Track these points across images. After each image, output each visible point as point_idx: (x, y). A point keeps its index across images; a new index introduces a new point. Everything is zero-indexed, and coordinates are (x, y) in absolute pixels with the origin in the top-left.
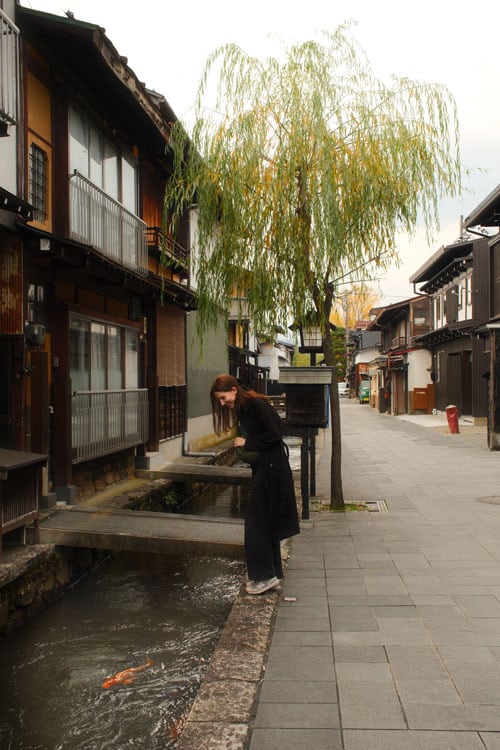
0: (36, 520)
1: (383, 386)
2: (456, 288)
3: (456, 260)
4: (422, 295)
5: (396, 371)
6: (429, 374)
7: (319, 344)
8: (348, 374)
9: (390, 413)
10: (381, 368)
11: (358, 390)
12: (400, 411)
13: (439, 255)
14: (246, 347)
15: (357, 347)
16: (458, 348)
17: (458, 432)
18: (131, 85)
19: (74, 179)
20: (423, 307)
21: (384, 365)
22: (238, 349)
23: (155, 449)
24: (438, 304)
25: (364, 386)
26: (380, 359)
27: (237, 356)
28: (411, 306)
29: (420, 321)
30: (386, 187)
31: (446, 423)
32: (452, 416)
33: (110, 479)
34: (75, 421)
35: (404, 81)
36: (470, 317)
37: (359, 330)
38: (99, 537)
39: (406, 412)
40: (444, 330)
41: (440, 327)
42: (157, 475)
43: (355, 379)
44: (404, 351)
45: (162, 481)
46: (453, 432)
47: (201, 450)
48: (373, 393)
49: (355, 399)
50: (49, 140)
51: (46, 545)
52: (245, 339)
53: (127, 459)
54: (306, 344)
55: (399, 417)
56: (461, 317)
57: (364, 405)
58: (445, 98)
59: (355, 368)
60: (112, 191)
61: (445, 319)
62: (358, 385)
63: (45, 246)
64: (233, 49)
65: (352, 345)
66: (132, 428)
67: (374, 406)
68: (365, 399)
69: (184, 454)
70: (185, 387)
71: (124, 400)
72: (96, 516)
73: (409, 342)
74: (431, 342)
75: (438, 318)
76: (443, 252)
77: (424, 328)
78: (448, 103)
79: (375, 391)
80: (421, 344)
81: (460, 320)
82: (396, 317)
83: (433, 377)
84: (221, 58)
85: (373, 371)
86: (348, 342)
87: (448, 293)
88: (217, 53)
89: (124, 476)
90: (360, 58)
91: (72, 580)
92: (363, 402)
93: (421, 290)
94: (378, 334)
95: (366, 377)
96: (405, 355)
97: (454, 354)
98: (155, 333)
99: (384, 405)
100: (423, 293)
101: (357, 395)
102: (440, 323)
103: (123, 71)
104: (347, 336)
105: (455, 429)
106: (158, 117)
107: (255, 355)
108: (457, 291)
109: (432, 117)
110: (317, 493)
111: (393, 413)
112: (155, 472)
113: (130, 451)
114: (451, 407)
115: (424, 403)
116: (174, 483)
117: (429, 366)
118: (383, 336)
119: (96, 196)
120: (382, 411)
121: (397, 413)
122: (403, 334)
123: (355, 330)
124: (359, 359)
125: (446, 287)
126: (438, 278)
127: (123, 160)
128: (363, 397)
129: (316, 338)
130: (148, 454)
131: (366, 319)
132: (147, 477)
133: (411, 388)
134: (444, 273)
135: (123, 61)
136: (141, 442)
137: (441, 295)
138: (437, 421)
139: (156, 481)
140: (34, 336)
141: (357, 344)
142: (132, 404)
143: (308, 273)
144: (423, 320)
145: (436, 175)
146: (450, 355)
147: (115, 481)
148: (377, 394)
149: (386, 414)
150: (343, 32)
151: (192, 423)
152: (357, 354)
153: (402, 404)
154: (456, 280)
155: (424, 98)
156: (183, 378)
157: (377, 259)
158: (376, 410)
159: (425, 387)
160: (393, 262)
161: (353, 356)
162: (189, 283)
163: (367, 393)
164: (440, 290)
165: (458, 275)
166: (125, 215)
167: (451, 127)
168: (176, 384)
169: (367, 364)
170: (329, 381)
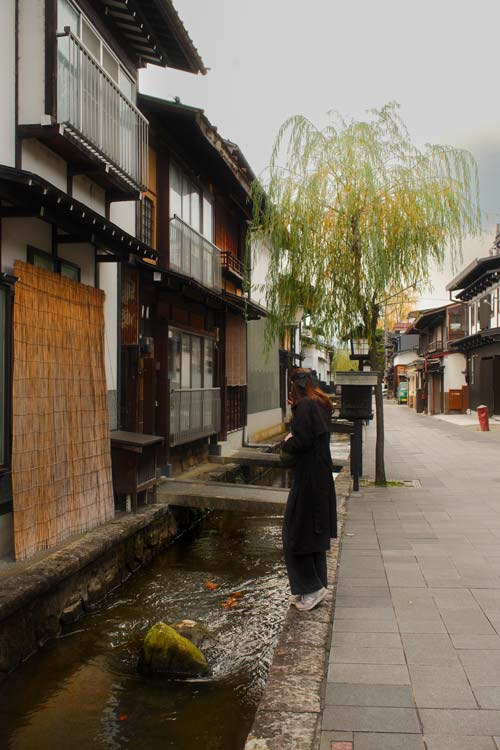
0: (154, 486)
1: (420, 387)
2: (489, 297)
3: (488, 272)
4: (457, 302)
5: (433, 373)
6: (464, 376)
7: (366, 353)
8: (386, 375)
9: (426, 413)
10: (418, 370)
11: (396, 391)
12: (437, 411)
13: (473, 267)
14: (293, 350)
15: (396, 348)
16: (491, 353)
17: (488, 430)
18: (218, 146)
19: (173, 222)
20: (458, 313)
21: (421, 367)
22: (286, 352)
23: (224, 440)
24: (473, 310)
25: (402, 387)
26: (418, 361)
27: (286, 358)
28: (447, 312)
29: (455, 326)
30: (422, 230)
31: (477, 422)
32: (483, 415)
33: (192, 462)
34: (172, 414)
35: (436, 148)
36: (499, 326)
37: (398, 332)
38: (201, 499)
39: (442, 412)
40: (478, 336)
41: (474, 333)
42: (228, 460)
43: (394, 379)
44: (441, 354)
45: (232, 465)
46: (484, 430)
47: (258, 442)
48: (410, 394)
49: (393, 400)
50: (154, 190)
51: (162, 504)
52: (293, 343)
53: (203, 447)
54: (356, 352)
55: (435, 416)
56: (493, 324)
57: (402, 406)
58: (469, 161)
59: (393, 370)
60: (196, 226)
61: (478, 325)
62: (397, 385)
63: (157, 278)
64: (300, 121)
65: (391, 347)
66: (208, 421)
67: (412, 406)
68: (403, 400)
69: (244, 445)
70: (245, 386)
71: (202, 398)
72: (194, 485)
73: (445, 346)
74: (466, 346)
75: (473, 323)
76: (476, 264)
77: (460, 333)
78: (470, 165)
79: (413, 392)
80: (457, 348)
81: (492, 327)
82: (433, 322)
83: (468, 379)
84: (291, 127)
85: (411, 372)
86: (386, 343)
87: (482, 301)
88: (288, 123)
89: (201, 461)
90: (401, 131)
91: (179, 533)
92: (402, 403)
93: (457, 297)
94: (417, 337)
95: (403, 379)
96: (441, 358)
97: (486, 358)
98: (225, 341)
99: (421, 405)
100: (459, 300)
101: (396, 396)
102: (474, 329)
103: (213, 137)
104: (386, 338)
105: (485, 426)
106: (235, 166)
107: (301, 358)
108: (489, 300)
109: (458, 175)
110: (363, 474)
111: (429, 413)
112: (226, 458)
113: (205, 439)
114: (482, 406)
115: (458, 403)
116: (242, 467)
117: (464, 369)
118: (422, 339)
119: (186, 231)
120: (419, 410)
121: (433, 413)
122: (439, 339)
123: (393, 332)
124: (397, 361)
125: (480, 295)
126: (473, 288)
127: (204, 200)
128: (402, 397)
129: (364, 348)
130: (219, 443)
131: (405, 321)
132: (219, 461)
133: (446, 390)
134: (478, 283)
135: (214, 130)
136: (214, 432)
137: (475, 302)
138: (470, 420)
139: (228, 465)
140: (146, 346)
141: (396, 346)
142: (208, 401)
143: (359, 298)
144: (459, 325)
145: (461, 218)
146: (483, 359)
147: (195, 464)
148: (415, 394)
149: (423, 414)
150: (388, 110)
151: (251, 418)
152: (396, 356)
153: (439, 406)
154: (489, 289)
155: (452, 161)
156: (244, 378)
157: (414, 286)
158: (414, 410)
159: (460, 388)
160: (427, 288)
161: (391, 357)
162: (249, 295)
163: (406, 394)
164: (474, 298)
165: (491, 285)
166: (205, 244)
167: (473, 184)
168: (239, 384)
169: (405, 366)
170: (376, 383)
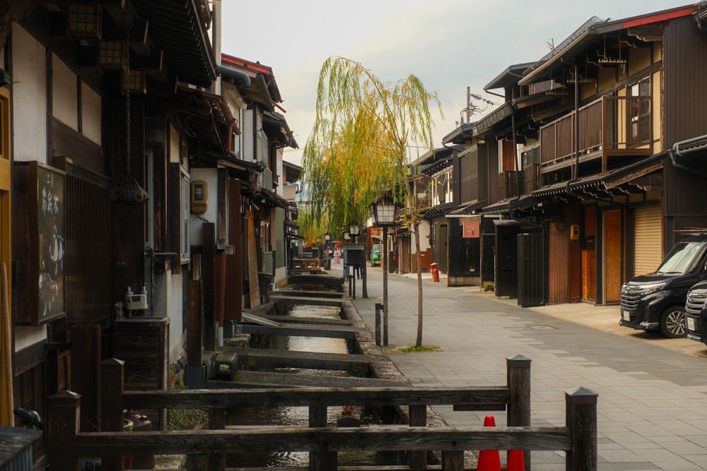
1: (391, 250)
2: (444, 177)
3: (441, 160)
4: (422, 176)
5: (402, 237)
6: (428, 239)
9: (397, 272)
10: (390, 234)
12: (406, 270)
17: (438, 281)
20: (424, 185)
24: (434, 185)
28: (415, 183)
29: (421, 196)
32: (435, 270)
36: (451, 201)
39: (409, 272)
40: (437, 209)
41: (435, 204)
43: (368, 242)
46: (435, 281)
55: (405, 275)
56: (447, 201)
57: (376, 268)
61: (438, 199)
62: (370, 248)
68: (377, 262)
74: (429, 215)
75: (434, 197)
77: (425, 202)
80: (422, 216)
83: (431, 243)
92: (376, 265)
93: (422, 172)
95: (376, 241)
97: (443, 225)
99: (393, 267)
100: (424, 174)
102: (436, 202)
105: (436, 279)
111: (400, 273)
114: (434, 264)
115: (425, 263)
117: (428, 234)
120: (391, 271)
121: (403, 272)
124: (371, 224)
125: (439, 173)
128: (375, 260)
133: (413, 252)
137: (436, 178)
144: (424, 195)
146: (441, 226)
149: (394, 274)
153: (407, 266)
154: (444, 170)
159: (425, 250)
163: (380, 256)
164: (435, 175)
165: (445, 168)
